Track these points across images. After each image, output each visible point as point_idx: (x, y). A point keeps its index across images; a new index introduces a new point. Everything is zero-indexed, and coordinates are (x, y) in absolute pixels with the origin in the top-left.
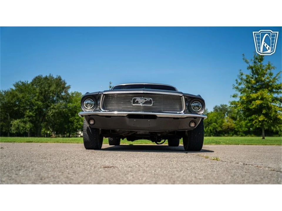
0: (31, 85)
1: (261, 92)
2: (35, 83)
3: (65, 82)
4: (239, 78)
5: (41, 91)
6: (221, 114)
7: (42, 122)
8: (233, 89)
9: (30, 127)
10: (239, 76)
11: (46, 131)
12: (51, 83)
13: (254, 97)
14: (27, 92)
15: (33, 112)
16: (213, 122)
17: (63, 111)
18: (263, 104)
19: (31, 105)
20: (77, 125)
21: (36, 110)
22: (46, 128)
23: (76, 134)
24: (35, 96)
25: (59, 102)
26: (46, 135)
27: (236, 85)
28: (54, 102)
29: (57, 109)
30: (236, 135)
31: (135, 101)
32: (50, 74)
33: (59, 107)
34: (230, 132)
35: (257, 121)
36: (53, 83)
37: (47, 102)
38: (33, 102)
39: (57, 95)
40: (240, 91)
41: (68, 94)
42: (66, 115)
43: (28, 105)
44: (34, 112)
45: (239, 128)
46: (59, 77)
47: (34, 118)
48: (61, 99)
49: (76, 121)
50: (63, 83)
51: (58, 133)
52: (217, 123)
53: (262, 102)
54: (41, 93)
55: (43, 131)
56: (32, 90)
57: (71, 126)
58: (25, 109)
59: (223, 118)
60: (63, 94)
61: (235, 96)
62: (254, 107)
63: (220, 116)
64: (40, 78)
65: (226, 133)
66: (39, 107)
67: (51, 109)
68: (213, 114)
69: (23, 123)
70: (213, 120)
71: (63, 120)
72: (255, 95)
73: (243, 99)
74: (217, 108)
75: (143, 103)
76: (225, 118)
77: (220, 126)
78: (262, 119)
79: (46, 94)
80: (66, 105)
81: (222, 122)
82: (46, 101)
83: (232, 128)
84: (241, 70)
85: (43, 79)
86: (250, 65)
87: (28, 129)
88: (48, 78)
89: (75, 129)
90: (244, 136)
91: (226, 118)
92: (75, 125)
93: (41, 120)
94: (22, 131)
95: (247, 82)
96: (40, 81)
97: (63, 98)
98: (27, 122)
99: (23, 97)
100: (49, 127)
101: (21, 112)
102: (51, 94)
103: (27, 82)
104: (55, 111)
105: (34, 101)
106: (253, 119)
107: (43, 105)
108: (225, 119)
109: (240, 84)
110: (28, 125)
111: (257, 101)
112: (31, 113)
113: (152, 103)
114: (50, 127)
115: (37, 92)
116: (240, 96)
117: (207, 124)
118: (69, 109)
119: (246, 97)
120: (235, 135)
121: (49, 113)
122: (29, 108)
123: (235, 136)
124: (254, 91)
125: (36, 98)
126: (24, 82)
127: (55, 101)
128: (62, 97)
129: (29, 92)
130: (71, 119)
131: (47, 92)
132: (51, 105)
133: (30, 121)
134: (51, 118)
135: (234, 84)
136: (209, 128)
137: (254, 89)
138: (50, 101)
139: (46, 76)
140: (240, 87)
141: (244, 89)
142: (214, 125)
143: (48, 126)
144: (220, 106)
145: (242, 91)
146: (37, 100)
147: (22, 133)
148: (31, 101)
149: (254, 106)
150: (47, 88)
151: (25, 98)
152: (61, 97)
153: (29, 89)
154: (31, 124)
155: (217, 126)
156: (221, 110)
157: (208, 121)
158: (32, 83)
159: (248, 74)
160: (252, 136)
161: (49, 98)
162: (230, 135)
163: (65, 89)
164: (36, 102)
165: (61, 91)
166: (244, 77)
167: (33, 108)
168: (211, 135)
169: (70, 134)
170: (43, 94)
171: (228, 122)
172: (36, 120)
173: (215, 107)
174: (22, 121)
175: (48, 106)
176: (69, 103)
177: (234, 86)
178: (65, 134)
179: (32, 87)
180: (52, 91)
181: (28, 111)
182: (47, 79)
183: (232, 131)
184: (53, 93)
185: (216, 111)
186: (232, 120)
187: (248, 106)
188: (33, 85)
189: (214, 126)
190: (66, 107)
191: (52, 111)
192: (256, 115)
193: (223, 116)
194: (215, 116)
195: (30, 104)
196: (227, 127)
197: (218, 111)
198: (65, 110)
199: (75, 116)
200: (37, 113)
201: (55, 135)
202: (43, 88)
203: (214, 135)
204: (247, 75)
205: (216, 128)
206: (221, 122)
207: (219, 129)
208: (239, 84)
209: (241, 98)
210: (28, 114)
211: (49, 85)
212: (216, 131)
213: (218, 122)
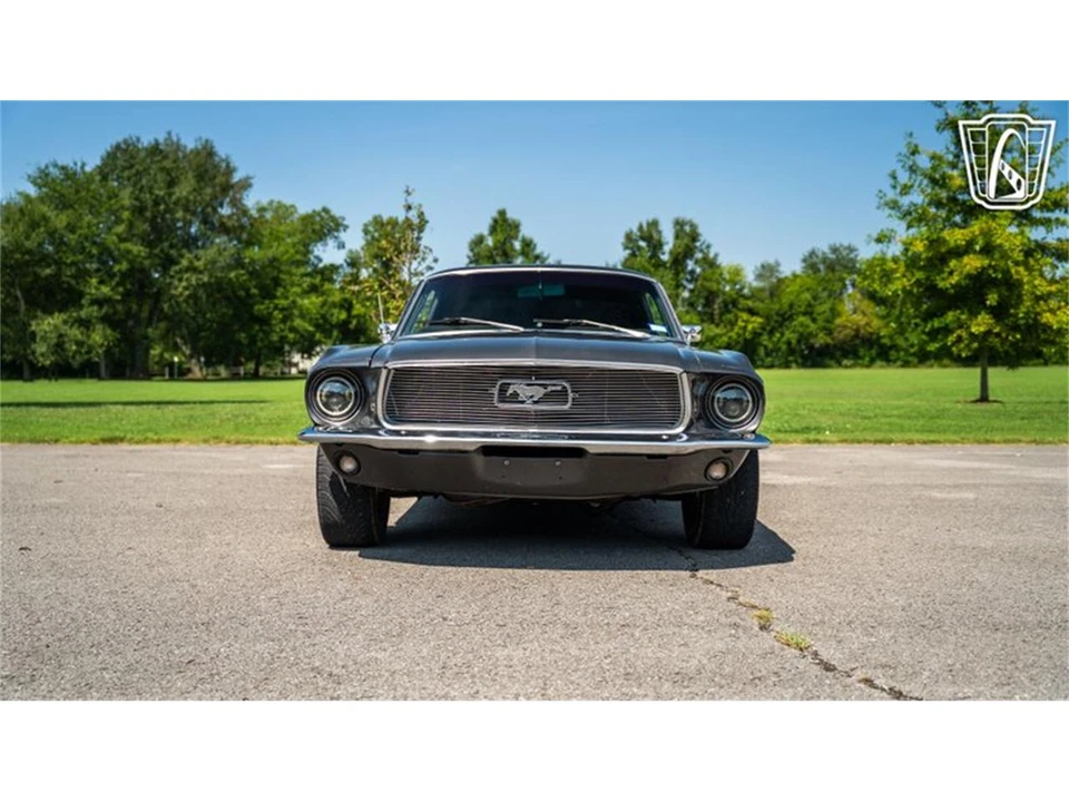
0: (98, 178)
1: (984, 225)
2: (113, 171)
3: (232, 165)
4: (903, 167)
5: (137, 203)
6: (829, 280)
7: (149, 323)
8: (878, 208)
9: (106, 343)
10: (905, 156)
11: (167, 356)
12: (178, 168)
13: (959, 242)
14: (86, 207)
15: (114, 283)
16: (800, 312)
17: (230, 279)
18: (991, 272)
19: (104, 258)
20: (282, 330)
21: (125, 275)
22: (167, 344)
23: (280, 364)
24: (118, 221)
25: (212, 243)
26: (167, 370)
27: (891, 195)
28: (190, 243)
29: (205, 269)
30: (884, 363)
31: (508, 394)
32: (169, 133)
33: (214, 262)
34: (862, 352)
35: (964, 334)
36: (184, 168)
37: (166, 244)
38: (113, 247)
39: (201, 217)
40: (905, 216)
41: (245, 212)
42: (242, 293)
43: (92, 256)
44: (118, 284)
45: (896, 337)
46: (204, 148)
47: (119, 307)
48: (219, 232)
49: (281, 316)
50: (222, 170)
51: (214, 360)
52: (814, 316)
53: (986, 262)
54: (139, 210)
55: (154, 356)
56: (104, 199)
57: (261, 335)
58: (82, 275)
59: (836, 296)
60: (225, 211)
61: (885, 236)
62: (953, 282)
63: (824, 289)
64: (131, 147)
65: (846, 355)
66: (137, 266)
67: (180, 271)
68: (798, 280)
69: (79, 327)
70: (800, 307)
71: (231, 312)
72: (963, 234)
73: (915, 249)
74: (815, 259)
75: (536, 399)
76: (845, 295)
77: (825, 328)
78: (982, 329)
79: (158, 211)
80: (239, 254)
81: (835, 313)
82: (160, 240)
83: (871, 334)
84: (911, 135)
85: (142, 154)
86: (947, 114)
87: (100, 351)
88: (161, 147)
89: (278, 345)
90: (915, 366)
91: (849, 296)
92: (278, 330)
93: (145, 314)
94: (78, 357)
95: (934, 181)
96: (133, 162)
97: (224, 229)
98: (94, 325)
99: (71, 228)
100: (179, 340)
101: (68, 283)
102: (180, 214)
103: (82, 167)
104: (198, 279)
105: (114, 242)
106: (947, 325)
107: (150, 256)
108: (846, 302)
109: (906, 190)
110: (99, 336)
111: (966, 259)
112: (105, 290)
113: (570, 399)
114: (182, 338)
115: (123, 207)
116: (904, 237)
117: (776, 322)
118: (251, 269)
119: (926, 242)
120: (879, 363)
121: (176, 288)
122: (98, 270)
123: (882, 367)
124: (958, 219)
125: (121, 229)
126: (72, 165)
127: (195, 239)
128: (222, 224)
129: (92, 206)
130: (262, 307)
131: (162, 207)
132: (182, 256)
133: (105, 319)
134: (184, 305)
135: (884, 190)
136: (782, 334)
137: (959, 208)
138: (175, 241)
139: (156, 141)
140: (905, 201)
141: (920, 211)
142: (802, 325)
143: (174, 335)
144: (827, 250)
145: (914, 217)
146: (124, 236)
147: (75, 364)
148: (103, 244)
149: (955, 279)
150: (160, 189)
151: (79, 232)
152: (217, 225)
153: (91, 194)
154: (109, 332)
155: (813, 327)
156: (831, 267)
157: (780, 309)
158: (104, 172)
159: (940, 151)
160: (945, 366)
161: (172, 229)
162: (860, 361)
163: (231, 193)
164: (123, 246)
165: (216, 198)
166: (924, 162)
167: (112, 267)
168: (791, 362)
169: (258, 365)
170: (148, 214)
171: (855, 312)
172: (129, 314)
173: (806, 254)
174: (76, 321)
175: (172, 261)
176: (251, 248)
177: (881, 198)
178: (241, 364)
179: (103, 187)
180: (184, 201)
181: (94, 281)
182: (161, 151)
183: (871, 347)
184: (186, 210)
185: (810, 272)
186: (872, 305)
187: (933, 278)
188: (104, 178)
189: (801, 329)
190: (238, 263)
191: (187, 279)
192: (962, 313)
193: (838, 291)
194: (808, 290)
195: (101, 254)
196: (853, 333)
197: (819, 270)
198: (237, 277)
199: (275, 297)
200: (129, 286)
201: (201, 369)
202: (146, 189)
203: (800, 361)
204: (934, 153)
205: (810, 334)
206: (828, 314)
207: (821, 340)
208: (902, 190)
209: (907, 246)
210: (93, 291)
211: (169, 178)
212: (811, 348)
213: (819, 314)
